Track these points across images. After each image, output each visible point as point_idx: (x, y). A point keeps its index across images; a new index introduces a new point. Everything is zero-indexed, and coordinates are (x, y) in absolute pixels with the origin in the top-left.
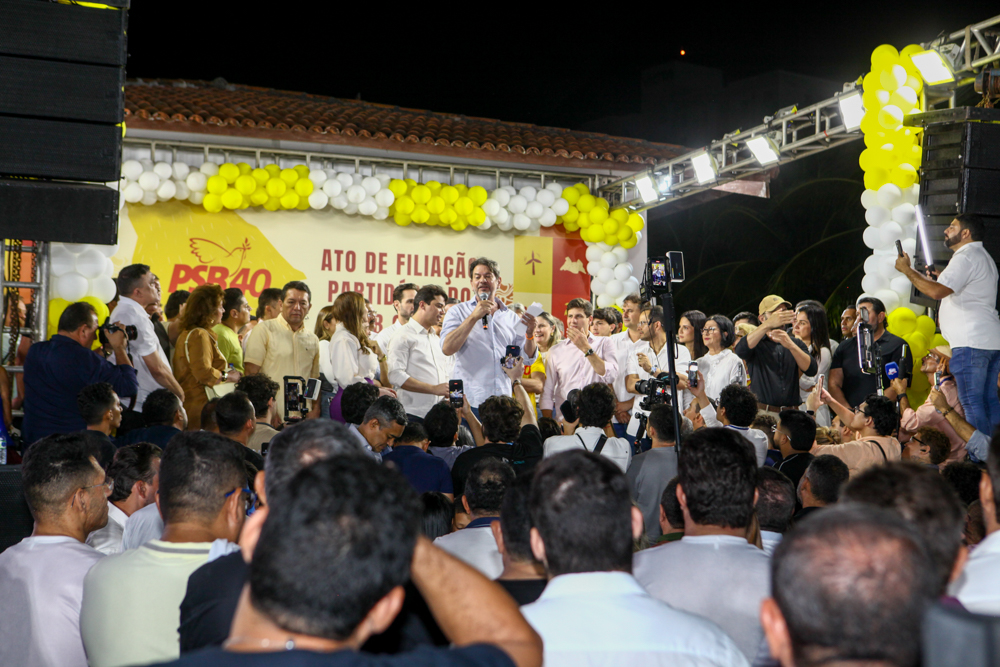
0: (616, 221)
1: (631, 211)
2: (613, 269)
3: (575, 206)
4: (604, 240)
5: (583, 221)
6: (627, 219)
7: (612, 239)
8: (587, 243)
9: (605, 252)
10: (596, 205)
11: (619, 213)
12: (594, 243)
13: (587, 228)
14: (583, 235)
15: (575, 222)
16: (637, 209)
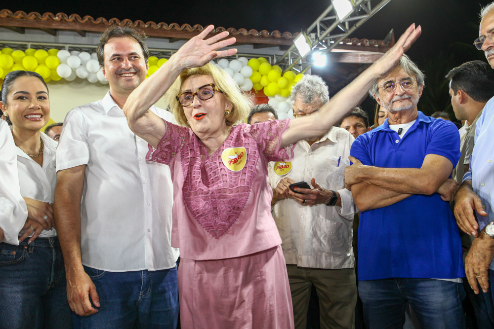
0: (287, 79)
1: (297, 73)
2: (287, 113)
3: (258, 71)
4: (279, 93)
5: (264, 81)
6: (294, 78)
7: (284, 92)
8: (269, 98)
9: (280, 102)
10: (272, 69)
11: (288, 74)
12: (273, 96)
13: (267, 86)
14: (266, 92)
15: (259, 83)
16: (301, 72)
